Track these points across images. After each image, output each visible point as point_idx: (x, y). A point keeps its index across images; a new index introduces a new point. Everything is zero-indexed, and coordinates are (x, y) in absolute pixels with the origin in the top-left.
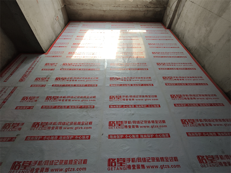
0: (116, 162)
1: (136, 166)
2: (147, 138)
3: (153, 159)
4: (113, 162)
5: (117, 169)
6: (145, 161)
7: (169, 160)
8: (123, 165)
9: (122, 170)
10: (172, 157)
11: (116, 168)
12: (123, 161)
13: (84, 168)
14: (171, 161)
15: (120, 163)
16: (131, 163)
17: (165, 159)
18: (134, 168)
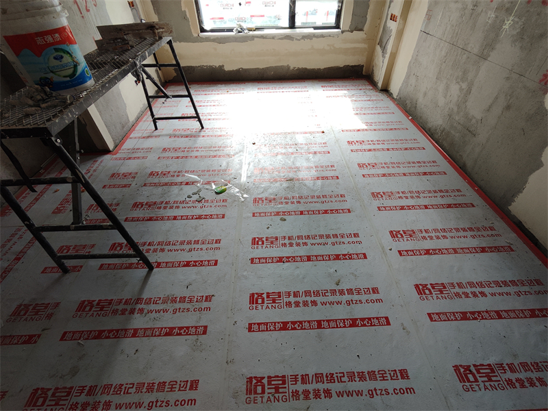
0: (266, 385)
1: (312, 393)
2: (337, 327)
3: (351, 376)
4: (259, 385)
5: (268, 401)
6: (333, 381)
7: (389, 376)
8: (281, 390)
9: (278, 401)
10: (395, 371)
11: (265, 400)
12: (281, 382)
13: (192, 400)
14: (392, 379)
15: (274, 386)
16: (300, 387)
17: (378, 376)
18: (307, 398)
